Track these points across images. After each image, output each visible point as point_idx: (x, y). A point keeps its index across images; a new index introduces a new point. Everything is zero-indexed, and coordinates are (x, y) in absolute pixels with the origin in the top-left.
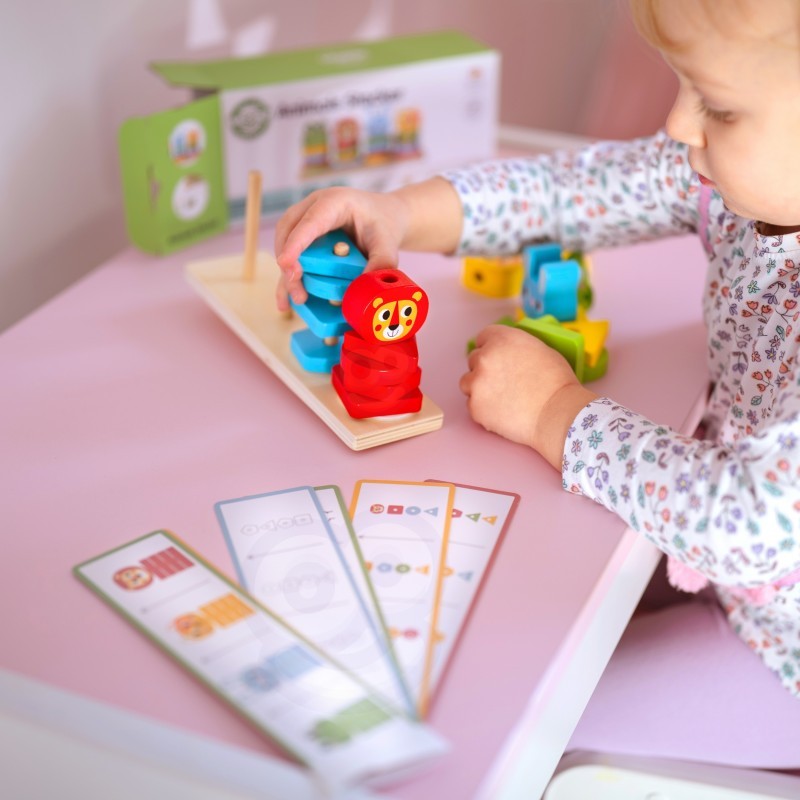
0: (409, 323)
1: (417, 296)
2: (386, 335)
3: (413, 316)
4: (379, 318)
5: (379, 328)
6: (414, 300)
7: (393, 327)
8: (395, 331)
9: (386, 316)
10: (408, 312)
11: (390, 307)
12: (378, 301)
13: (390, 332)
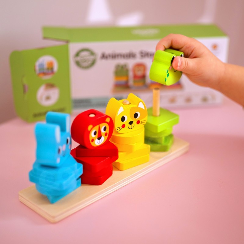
0: (106, 134)
1: (108, 120)
2: (97, 143)
3: (107, 131)
4: (92, 135)
5: (93, 140)
6: (107, 122)
7: (99, 138)
8: (101, 140)
9: (95, 133)
10: (105, 129)
11: (96, 129)
12: (90, 127)
13: (98, 141)
